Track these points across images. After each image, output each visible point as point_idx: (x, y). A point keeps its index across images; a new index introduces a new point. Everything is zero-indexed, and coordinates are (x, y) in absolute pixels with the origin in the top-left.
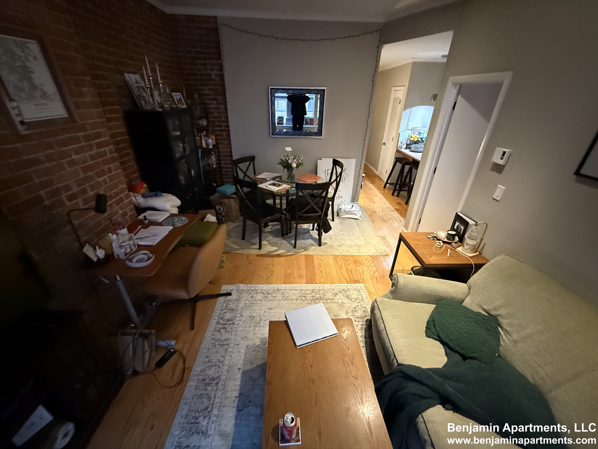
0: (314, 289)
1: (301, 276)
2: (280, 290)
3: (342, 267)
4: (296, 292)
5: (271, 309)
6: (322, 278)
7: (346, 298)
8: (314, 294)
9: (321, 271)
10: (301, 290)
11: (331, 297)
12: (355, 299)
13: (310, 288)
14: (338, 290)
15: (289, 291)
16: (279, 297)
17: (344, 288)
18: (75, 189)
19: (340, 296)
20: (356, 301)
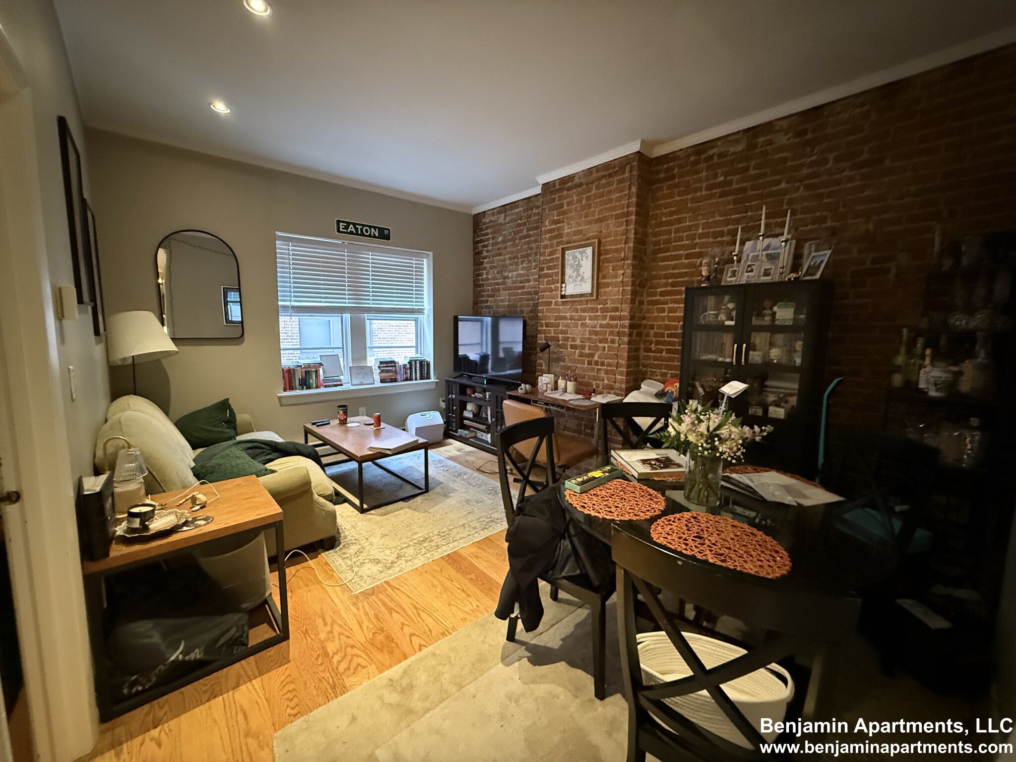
18: (578, 342)
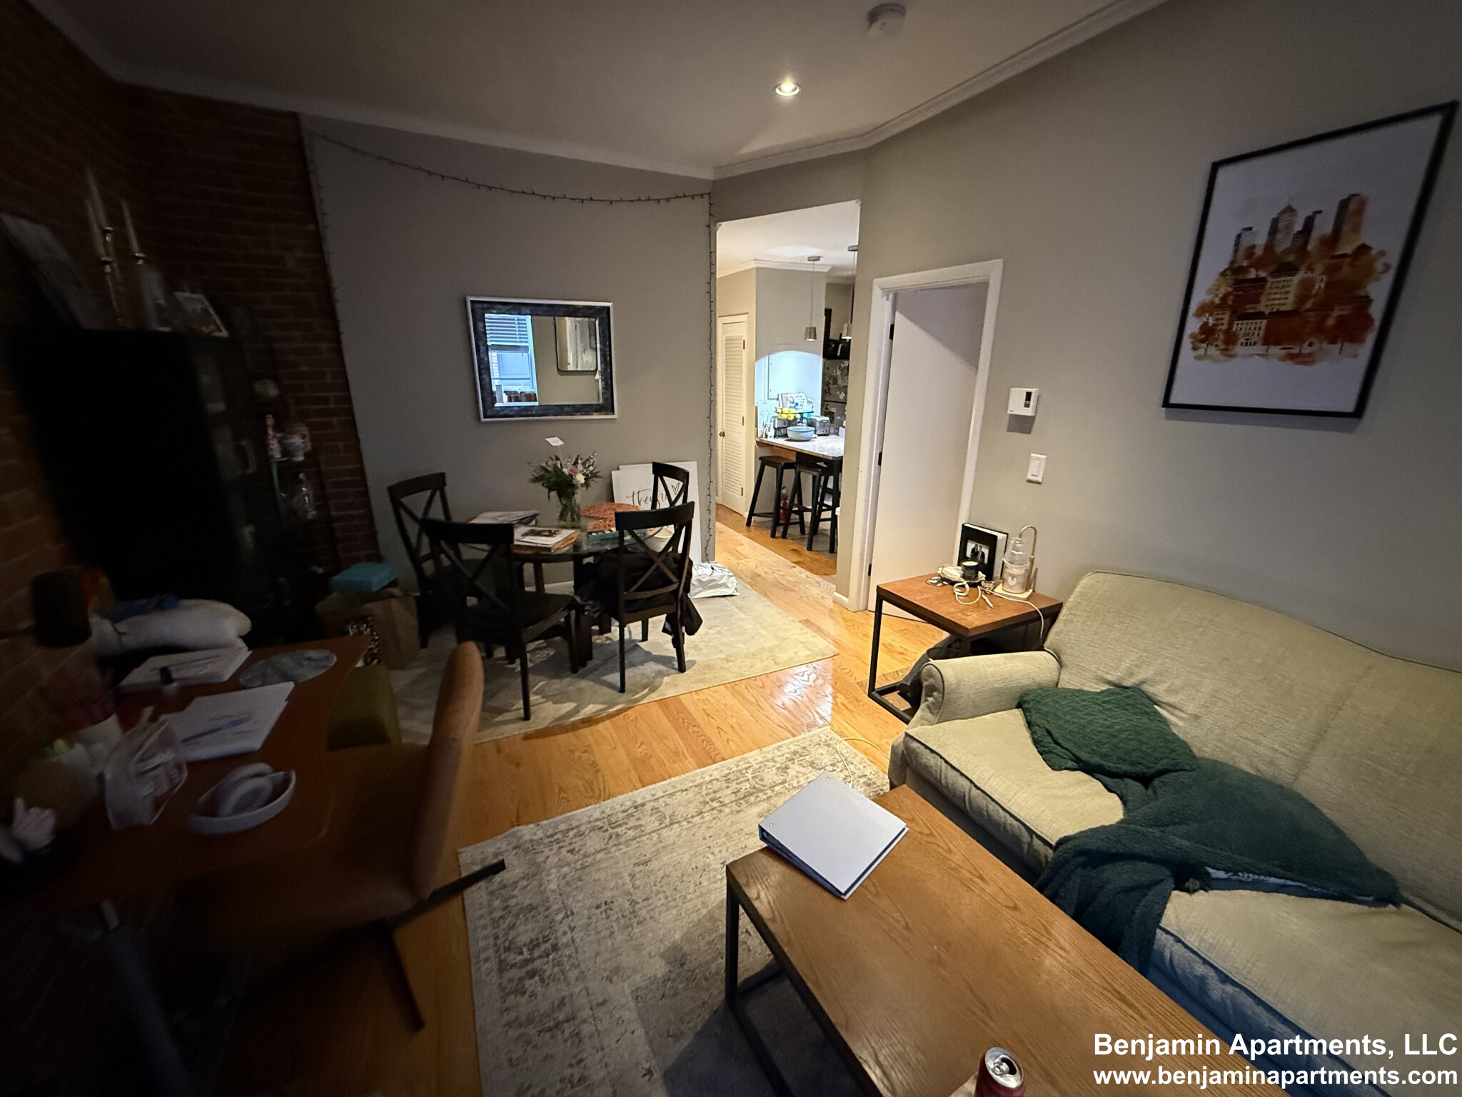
0: (729, 774)
1: (676, 753)
2: (643, 805)
3: (760, 703)
4: (687, 797)
5: (646, 863)
6: (731, 742)
7: (810, 768)
8: (734, 786)
9: (718, 728)
10: (696, 786)
11: (779, 779)
12: (831, 765)
13: (716, 775)
14: (784, 758)
15: (669, 801)
16: (651, 823)
17: (793, 748)
19: (794, 769)
20: (836, 768)
